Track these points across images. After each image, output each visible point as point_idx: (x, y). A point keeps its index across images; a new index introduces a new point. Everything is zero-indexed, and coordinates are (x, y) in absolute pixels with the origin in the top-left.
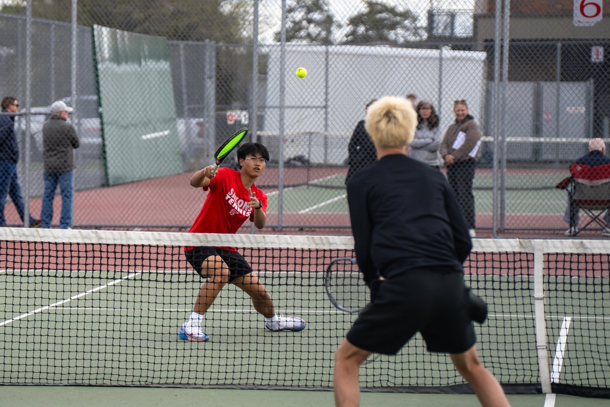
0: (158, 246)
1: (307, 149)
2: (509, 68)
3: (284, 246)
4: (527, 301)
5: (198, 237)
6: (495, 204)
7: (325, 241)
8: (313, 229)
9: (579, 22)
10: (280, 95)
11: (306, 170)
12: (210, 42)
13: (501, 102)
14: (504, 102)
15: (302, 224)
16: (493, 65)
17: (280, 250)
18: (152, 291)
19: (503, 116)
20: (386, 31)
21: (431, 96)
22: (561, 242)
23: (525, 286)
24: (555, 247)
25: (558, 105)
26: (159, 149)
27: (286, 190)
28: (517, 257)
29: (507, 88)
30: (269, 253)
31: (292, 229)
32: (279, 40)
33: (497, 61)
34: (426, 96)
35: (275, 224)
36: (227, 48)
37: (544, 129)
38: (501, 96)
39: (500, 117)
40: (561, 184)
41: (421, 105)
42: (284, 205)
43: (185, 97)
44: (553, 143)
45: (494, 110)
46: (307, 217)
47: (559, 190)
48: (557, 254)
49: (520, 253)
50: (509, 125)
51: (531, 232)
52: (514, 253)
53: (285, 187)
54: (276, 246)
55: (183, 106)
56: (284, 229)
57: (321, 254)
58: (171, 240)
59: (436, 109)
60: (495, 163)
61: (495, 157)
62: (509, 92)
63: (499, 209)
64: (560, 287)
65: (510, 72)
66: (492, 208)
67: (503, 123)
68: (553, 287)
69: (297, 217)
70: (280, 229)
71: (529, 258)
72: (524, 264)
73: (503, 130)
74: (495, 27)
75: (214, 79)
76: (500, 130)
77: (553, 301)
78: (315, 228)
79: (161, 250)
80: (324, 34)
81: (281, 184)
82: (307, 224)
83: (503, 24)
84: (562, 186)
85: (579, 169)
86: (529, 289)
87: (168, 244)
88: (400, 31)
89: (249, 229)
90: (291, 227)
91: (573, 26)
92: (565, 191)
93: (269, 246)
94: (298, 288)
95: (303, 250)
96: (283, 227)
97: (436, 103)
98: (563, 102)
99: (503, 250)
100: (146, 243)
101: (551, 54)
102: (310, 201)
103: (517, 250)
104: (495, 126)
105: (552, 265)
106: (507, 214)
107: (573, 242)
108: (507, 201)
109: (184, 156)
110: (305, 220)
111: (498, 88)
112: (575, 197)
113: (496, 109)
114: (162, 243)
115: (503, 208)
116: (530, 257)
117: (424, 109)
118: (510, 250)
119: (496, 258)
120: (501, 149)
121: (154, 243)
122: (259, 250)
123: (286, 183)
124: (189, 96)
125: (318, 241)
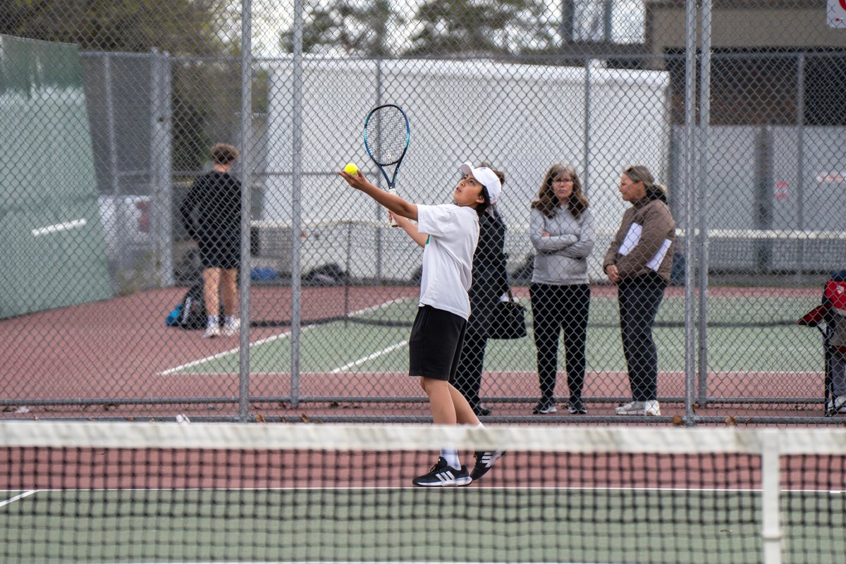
0: (65, 450)
1: (345, 256)
2: (711, 105)
3: (303, 446)
4: (750, 542)
5: (142, 431)
6: (689, 356)
7: (379, 435)
8: (356, 404)
9: (837, 20)
10: (294, 156)
11: (343, 291)
12: (161, 52)
13: (698, 168)
14: (703, 168)
15: (336, 395)
16: (683, 99)
17: (296, 452)
18: (55, 535)
19: (703, 193)
20: (486, 31)
21: (571, 157)
22: (812, 435)
23: (747, 515)
24: (801, 443)
25: (800, 173)
26: (65, 258)
27: (305, 330)
28: (732, 463)
29: (709, 143)
30: (276, 459)
31: (318, 405)
32: (290, 49)
33: (690, 92)
34: (562, 157)
35: (286, 396)
36: (192, 62)
37: (777, 218)
38: (698, 158)
39: (697, 196)
40: (807, 317)
41: (554, 175)
42: (301, 360)
43: (114, 159)
44: (793, 241)
45: (686, 184)
46: (346, 382)
47: (806, 329)
48: (804, 456)
49: (737, 455)
50: (713, 210)
51: (755, 406)
52: (726, 456)
53: (303, 324)
54: (288, 445)
55: (110, 177)
56: (303, 405)
57: (371, 460)
58: (91, 438)
59: (581, 181)
60: (689, 279)
61: (689, 269)
62: (713, 150)
63: (696, 365)
64: (810, 517)
65: (712, 112)
66: (683, 364)
67: (702, 206)
68: (797, 517)
69: (327, 382)
70: (294, 406)
71: (753, 464)
72: (745, 475)
73: (702, 219)
74: (685, 30)
75: (168, 125)
76: (697, 219)
77: (798, 543)
78: (360, 402)
79: (71, 456)
80: (372, 35)
81: (296, 320)
82: (346, 395)
83: (699, 24)
84: (809, 320)
85: (840, 292)
86: (753, 521)
87: (85, 443)
88: (512, 31)
89: (237, 405)
90: (315, 401)
91: (827, 27)
92: (816, 329)
93: (275, 445)
94: (329, 524)
95: (338, 453)
96: (301, 401)
97: (581, 169)
98: (810, 167)
99: (705, 449)
100: (41, 442)
101: (788, 79)
102: (350, 352)
103: (731, 448)
104: (687, 212)
105: (796, 476)
106: (711, 373)
107: (833, 435)
108: (711, 350)
109: (112, 268)
110: (341, 387)
111: (693, 143)
112: (833, 342)
113: (690, 181)
114: (73, 443)
115: (703, 363)
116: (755, 462)
117: (559, 180)
118: (718, 449)
119: (694, 463)
120: (700, 254)
121: (57, 443)
122: (256, 453)
123: (307, 318)
124: (122, 158)
125: (367, 435)
